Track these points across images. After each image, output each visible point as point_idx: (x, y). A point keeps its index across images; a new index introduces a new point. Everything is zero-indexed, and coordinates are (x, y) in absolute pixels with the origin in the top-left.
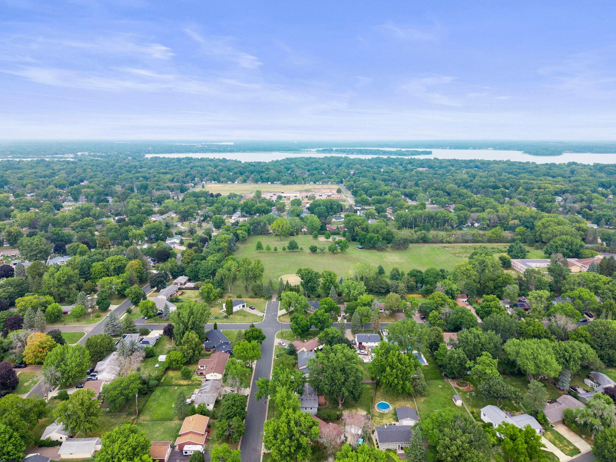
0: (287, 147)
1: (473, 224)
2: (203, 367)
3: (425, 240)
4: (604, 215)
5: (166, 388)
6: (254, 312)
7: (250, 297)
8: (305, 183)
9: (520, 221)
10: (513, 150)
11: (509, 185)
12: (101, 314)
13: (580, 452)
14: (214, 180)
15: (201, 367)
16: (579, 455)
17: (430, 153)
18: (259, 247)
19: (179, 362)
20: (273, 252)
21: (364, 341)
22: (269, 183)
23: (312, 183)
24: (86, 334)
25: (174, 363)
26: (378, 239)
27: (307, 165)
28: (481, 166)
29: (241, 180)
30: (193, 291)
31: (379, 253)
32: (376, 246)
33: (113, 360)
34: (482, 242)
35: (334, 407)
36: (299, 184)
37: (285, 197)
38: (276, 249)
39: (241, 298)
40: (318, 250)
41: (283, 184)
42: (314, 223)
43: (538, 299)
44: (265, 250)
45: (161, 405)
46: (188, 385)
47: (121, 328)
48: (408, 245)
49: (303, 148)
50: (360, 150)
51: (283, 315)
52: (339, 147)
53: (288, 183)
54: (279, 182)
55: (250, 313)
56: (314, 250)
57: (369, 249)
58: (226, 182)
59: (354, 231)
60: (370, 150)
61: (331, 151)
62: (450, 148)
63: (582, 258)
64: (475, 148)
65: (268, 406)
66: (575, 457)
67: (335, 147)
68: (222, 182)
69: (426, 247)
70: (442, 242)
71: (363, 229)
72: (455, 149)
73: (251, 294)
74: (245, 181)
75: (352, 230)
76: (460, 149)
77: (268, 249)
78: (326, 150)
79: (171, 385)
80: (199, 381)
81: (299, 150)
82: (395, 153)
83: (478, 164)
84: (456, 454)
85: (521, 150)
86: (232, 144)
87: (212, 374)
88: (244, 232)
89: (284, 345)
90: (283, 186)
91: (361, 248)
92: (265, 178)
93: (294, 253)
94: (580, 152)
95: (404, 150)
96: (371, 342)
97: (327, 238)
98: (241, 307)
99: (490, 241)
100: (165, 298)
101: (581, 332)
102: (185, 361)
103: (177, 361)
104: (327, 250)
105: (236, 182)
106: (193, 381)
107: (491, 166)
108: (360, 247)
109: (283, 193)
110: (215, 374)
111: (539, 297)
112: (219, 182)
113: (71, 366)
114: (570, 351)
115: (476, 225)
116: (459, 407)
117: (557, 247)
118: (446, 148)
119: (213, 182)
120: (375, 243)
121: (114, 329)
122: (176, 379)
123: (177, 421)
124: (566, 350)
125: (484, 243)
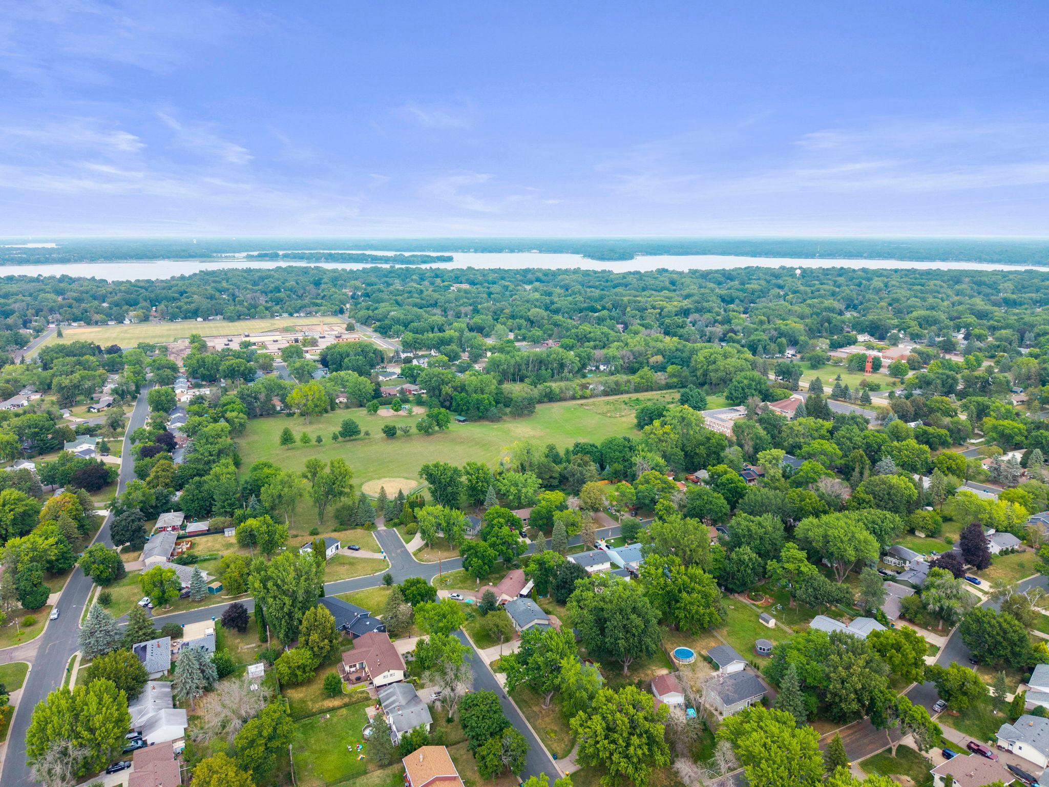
0: (184, 251)
1: (598, 368)
2: (355, 666)
3: (550, 397)
4: (759, 341)
5: (306, 721)
6: (362, 554)
7: (335, 531)
8: (272, 316)
9: (663, 357)
10: (567, 253)
11: (611, 306)
12: (34, 617)
13: (939, 649)
14: (75, 320)
15: (351, 667)
16: (940, 652)
17: (450, 259)
18: (287, 439)
19: (307, 669)
20: (315, 446)
21: (587, 565)
22: (199, 319)
23: (285, 315)
24: (30, 665)
25: (299, 673)
26: (490, 403)
27: (255, 284)
28: (543, 278)
29: (137, 317)
30: (210, 538)
31: (496, 426)
32: (489, 414)
33: (157, 697)
34: (627, 392)
35: (617, 675)
36: (262, 318)
37: (254, 344)
38: (319, 440)
39: (317, 534)
40: (399, 432)
41: (230, 319)
42: (362, 386)
43: (774, 462)
44: (298, 443)
45: (324, 753)
46: (346, 705)
47: (121, 634)
48: (535, 408)
49: (215, 252)
50: (330, 255)
51: (420, 550)
52: (289, 249)
53: (239, 317)
54: (219, 317)
55: (357, 558)
56: (390, 432)
57: (475, 421)
58: (104, 323)
59: (440, 393)
60: (349, 254)
61: (274, 257)
62: (476, 251)
63: (777, 400)
64: (512, 251)
65: (513, 702)
66: (938, 656)
67: (281, 250)
68: (96, 323)
69: (556, 409)
70: (574, 398)
71: (455, 389)
72: (482, 252)
73: (332, 524)
74: (145, 319)
75: (437, 392)
76: (490, 252)
77: (305, 440)
78: (266, 255)
79: (314, 714)
80: (362, 692)
81: (211, 257)
82: (395, 260)
83: (540, 275)
84: (859, 686)
85: (578, 253)
86: (53, 245)
87: (386, 673)
88: (241, 415)
89: (461, 598)
90: (230, 324)
91: (464, 421)
92: (187, 311)
93: (354, 442)
94: (655, 254)
95: (407, 254)
96: (597, 563)
97: (396, 410)
98: (334, 550)
99: (638, 389)
100: (164, 559)
101: (862, 495)
102: (318, 662)
103: (303, 668)
104: (414, 430)
105: (127, 322)
106: (350, 696)
107: (560, 278)
108: (462, 418)
109: (248, 336)
110: (392, 672)
111: (774, 458)
112: (89, 323)
113: (103, 729)
114: (880, 522)
115: (602, 368)
116: (774, 630)
117: (743, 389)
118: (468, 251)
119: (75, 324)
120: (487, 410)
121: (108, 639)
122: (314, 701)
123: (379, 772)
124: (873, 522)
125: (631, 393)
